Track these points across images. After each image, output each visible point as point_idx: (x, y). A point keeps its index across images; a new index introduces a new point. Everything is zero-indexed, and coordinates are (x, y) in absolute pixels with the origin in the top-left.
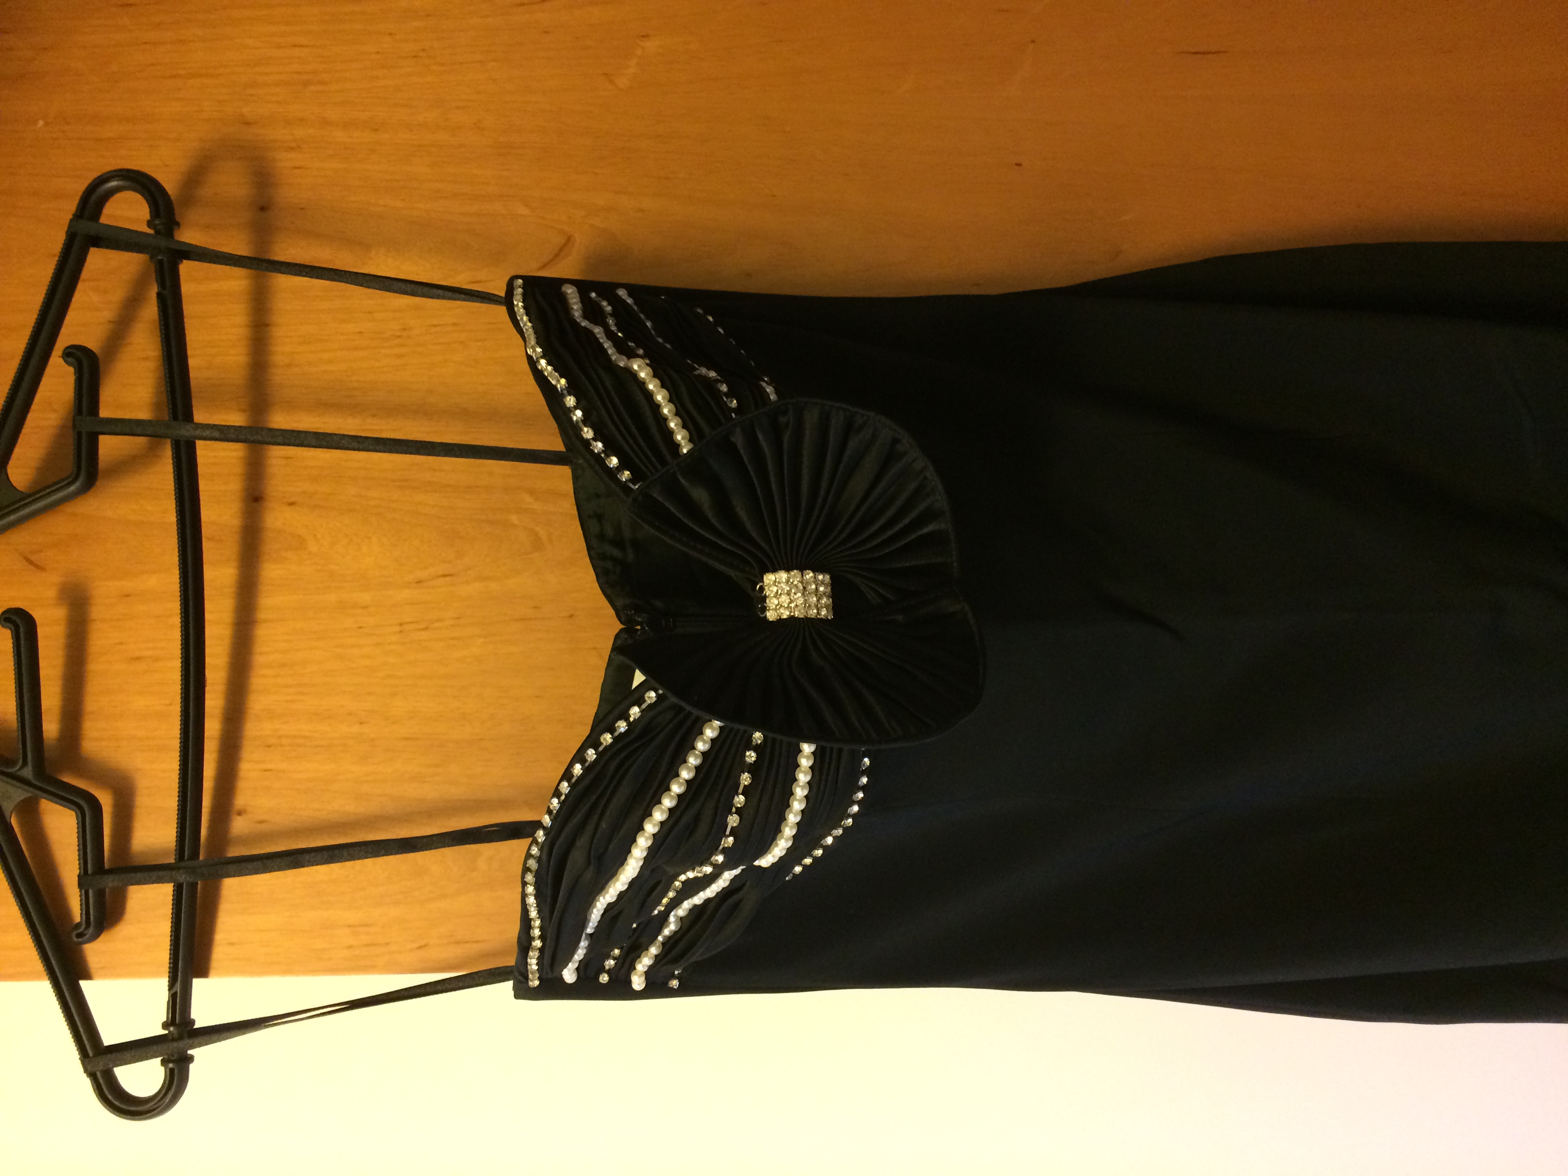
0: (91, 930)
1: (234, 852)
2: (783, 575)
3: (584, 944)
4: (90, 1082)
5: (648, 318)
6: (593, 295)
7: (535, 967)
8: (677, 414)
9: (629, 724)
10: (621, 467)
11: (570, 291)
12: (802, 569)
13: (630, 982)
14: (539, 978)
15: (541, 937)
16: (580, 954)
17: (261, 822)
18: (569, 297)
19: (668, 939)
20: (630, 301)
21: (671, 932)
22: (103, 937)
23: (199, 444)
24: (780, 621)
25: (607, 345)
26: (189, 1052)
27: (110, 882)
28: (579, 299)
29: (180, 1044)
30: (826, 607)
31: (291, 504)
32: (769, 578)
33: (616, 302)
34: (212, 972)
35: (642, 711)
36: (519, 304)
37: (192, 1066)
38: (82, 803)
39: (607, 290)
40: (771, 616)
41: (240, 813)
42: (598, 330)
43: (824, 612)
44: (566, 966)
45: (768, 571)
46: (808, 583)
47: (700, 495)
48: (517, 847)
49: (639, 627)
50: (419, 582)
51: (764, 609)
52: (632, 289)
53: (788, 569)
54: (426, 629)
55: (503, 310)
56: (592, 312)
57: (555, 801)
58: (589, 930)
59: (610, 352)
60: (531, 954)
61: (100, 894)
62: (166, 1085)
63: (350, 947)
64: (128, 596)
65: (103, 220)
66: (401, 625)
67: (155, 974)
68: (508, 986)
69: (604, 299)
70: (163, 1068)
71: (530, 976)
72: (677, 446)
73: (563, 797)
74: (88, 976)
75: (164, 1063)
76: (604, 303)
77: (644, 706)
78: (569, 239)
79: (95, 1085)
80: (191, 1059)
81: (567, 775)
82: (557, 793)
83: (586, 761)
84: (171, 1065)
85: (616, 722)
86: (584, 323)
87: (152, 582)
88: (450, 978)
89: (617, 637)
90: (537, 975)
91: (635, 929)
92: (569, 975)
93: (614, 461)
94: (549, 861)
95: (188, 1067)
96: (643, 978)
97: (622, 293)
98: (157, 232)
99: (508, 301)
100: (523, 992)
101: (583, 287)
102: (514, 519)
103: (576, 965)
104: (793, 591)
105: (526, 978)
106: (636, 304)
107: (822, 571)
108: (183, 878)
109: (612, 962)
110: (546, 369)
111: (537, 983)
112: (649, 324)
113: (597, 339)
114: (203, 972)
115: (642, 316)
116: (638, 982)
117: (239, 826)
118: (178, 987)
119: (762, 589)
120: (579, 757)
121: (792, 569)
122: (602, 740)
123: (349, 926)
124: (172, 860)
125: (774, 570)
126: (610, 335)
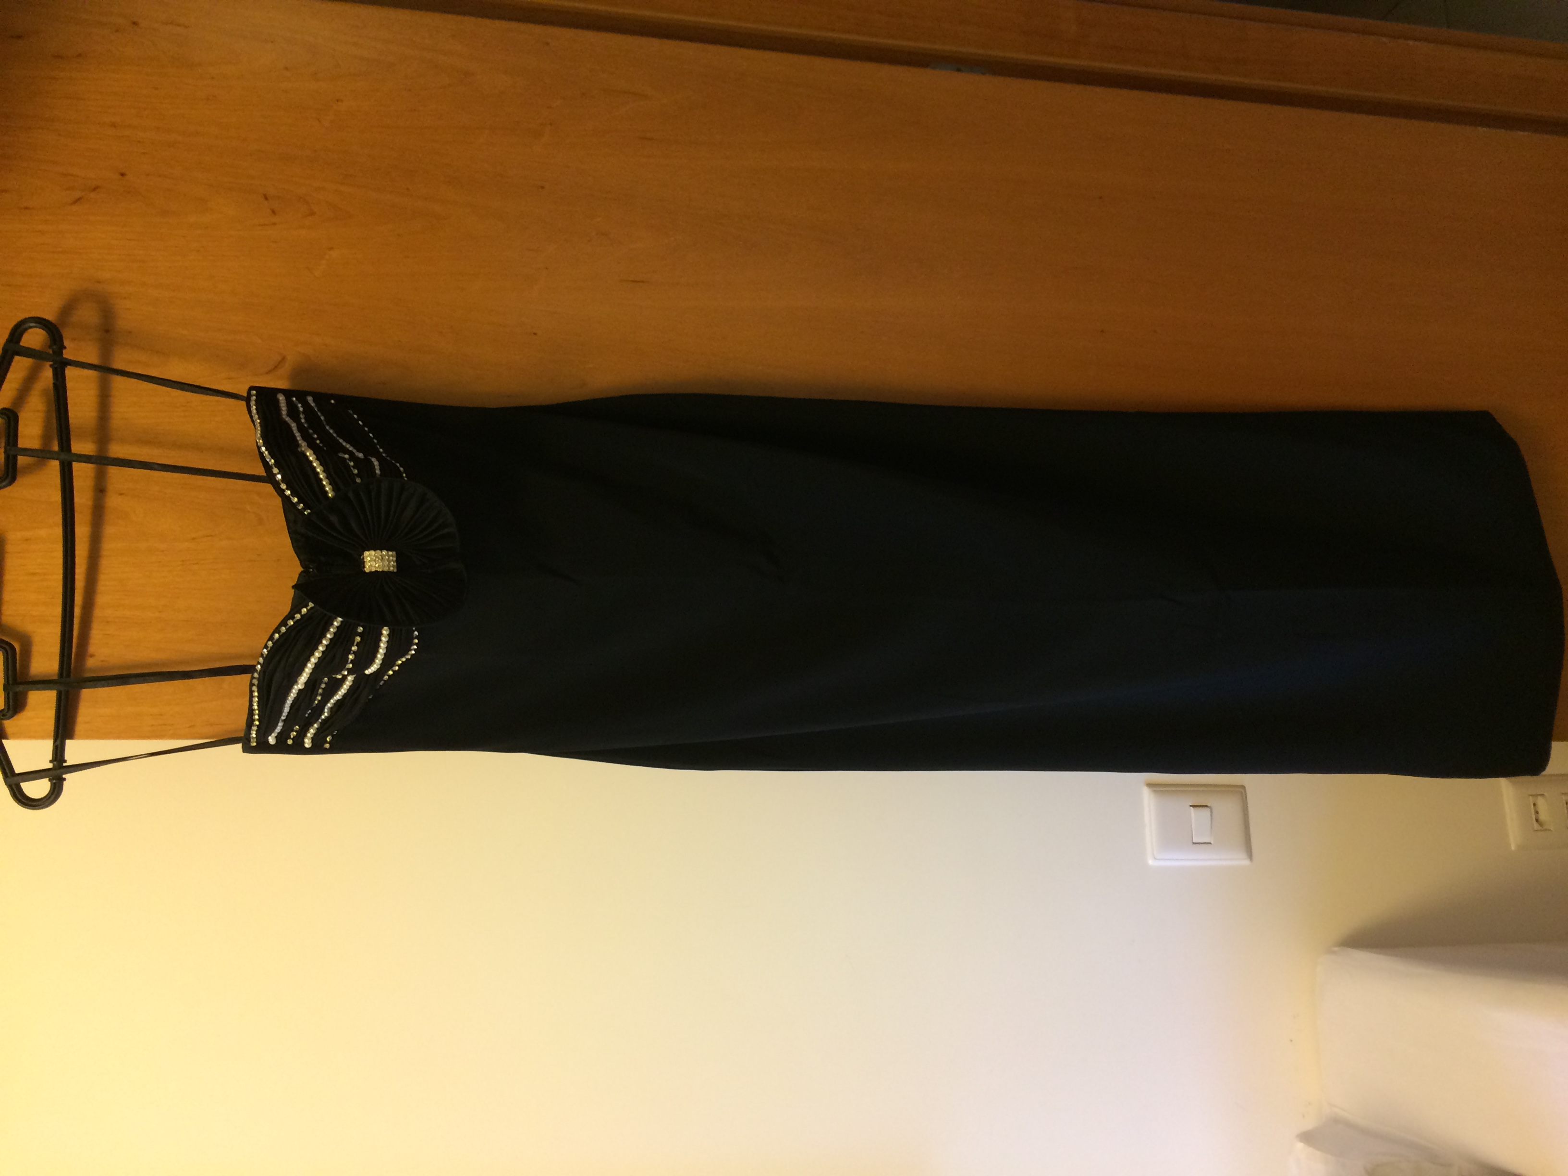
0: (10, 712)
1: (87, 675)
2: (373, 552)
3: (281, 724)
4: (8, 791)
5: (323, 415)
6: (294, 399)
7: (254, 736)
8: (327, 478)
9: (302, 616)
10: (299, 502)
11: (281, 398)
12: (381, 550)
13: (303, 743)
14: (256, 742)
15: (258, 720)
16: (279, 729)
17: (102, 661)
18: (280, 401)
19: (323, 720)
20: (313, 405)
21: (325, 717)
22: (15, 717)
23: (74, 464)
24: (371, 573)
25: (297, 434)
26: (64, 776)
27: (20, 688)
28: (285, 404)
29: (58, 771)
30: (393, 566)
31: (121, 494)
32: (366, 553)
33: (305, 404)
34: (76, 736)
35: (308, 610)
36: (253, 403)
37: (64, 782)
38: (7, 647)
39: (301, 395)
40: (367, 570)
41: (92, 656)
42: (294, 425)
43: (392, 568)
44: (270, 735)
45: (366, 550)
46: (385, 555)
47: (334, 519)
48: (246, 677)
49: (311, 570)
50: (194, 539)
51: (364, 567)
52: (317, 397)
53: (375, 550)
54: (197, 563)
55: (244, 403)
56: (293, 412)
57: (265, 651)
58: (283, 718)
59: (298, 439)
60: (253, 728)
61: (16, 694)
62: (52, 791)
63: (152, 725)
64: (27, 540)
65: (22, 344)
66: (183, 561)
67: (43, 737)
68: (239, 747)
69: (300, 403)
70: (49, 783)
71: (252, 740)
72: (326, 492)
73: (269, 649)
74: (6, 738)
75: (50, 780)
76: (300, 405)
77: (309, 608)
78: (284, 359)
79: (12, 793)
80: (64, 779)
81: (271, 638)
82: (266, 647)
83: (281, 632)
84: (54, 781)
85: (295, 615)
86: (288, 419)
87: (43, 533)
88: (208, 742)
89: (300, 575)
90: (255, 740)
91: (307, 717)
92: (272, 740)
93: (296, 500)
94: (264, 680)
95: (63, 783)
96: (310, 741)
97: (310, 399)
98: (54, 352)
99: (248, 400)
100: (248, 749)
101: (288, 393)
102: (248, 507)
103: (276, 735)
104: (377, 559)
105: (250, 741)
106: (316, 406)
107: (391, 551)
108: (62, 688)
109: (295, 733)
110: (264, 452)
111: (255, 744)
112: (322, 418)
113: (292, 431)
114: (71, 737)
115: (319, 414)
116: (308, 743)
117: (91, 663)
118: (58, 742)
119: (363, 558)
120: (277, 630)
121: (377, 550)
122: (288, 623)
123: (151, 715)
124: (56, 678)
125: (369, 550)
126: (300, 428)
